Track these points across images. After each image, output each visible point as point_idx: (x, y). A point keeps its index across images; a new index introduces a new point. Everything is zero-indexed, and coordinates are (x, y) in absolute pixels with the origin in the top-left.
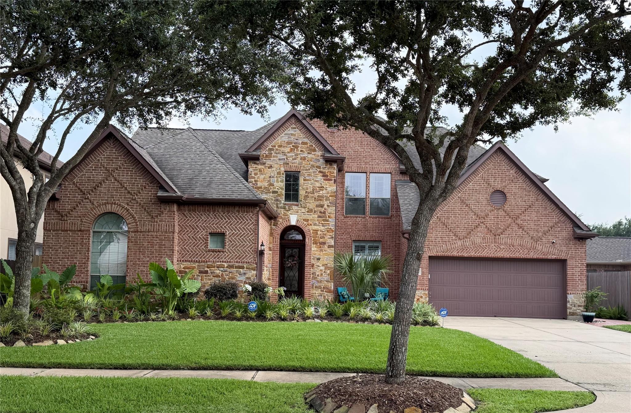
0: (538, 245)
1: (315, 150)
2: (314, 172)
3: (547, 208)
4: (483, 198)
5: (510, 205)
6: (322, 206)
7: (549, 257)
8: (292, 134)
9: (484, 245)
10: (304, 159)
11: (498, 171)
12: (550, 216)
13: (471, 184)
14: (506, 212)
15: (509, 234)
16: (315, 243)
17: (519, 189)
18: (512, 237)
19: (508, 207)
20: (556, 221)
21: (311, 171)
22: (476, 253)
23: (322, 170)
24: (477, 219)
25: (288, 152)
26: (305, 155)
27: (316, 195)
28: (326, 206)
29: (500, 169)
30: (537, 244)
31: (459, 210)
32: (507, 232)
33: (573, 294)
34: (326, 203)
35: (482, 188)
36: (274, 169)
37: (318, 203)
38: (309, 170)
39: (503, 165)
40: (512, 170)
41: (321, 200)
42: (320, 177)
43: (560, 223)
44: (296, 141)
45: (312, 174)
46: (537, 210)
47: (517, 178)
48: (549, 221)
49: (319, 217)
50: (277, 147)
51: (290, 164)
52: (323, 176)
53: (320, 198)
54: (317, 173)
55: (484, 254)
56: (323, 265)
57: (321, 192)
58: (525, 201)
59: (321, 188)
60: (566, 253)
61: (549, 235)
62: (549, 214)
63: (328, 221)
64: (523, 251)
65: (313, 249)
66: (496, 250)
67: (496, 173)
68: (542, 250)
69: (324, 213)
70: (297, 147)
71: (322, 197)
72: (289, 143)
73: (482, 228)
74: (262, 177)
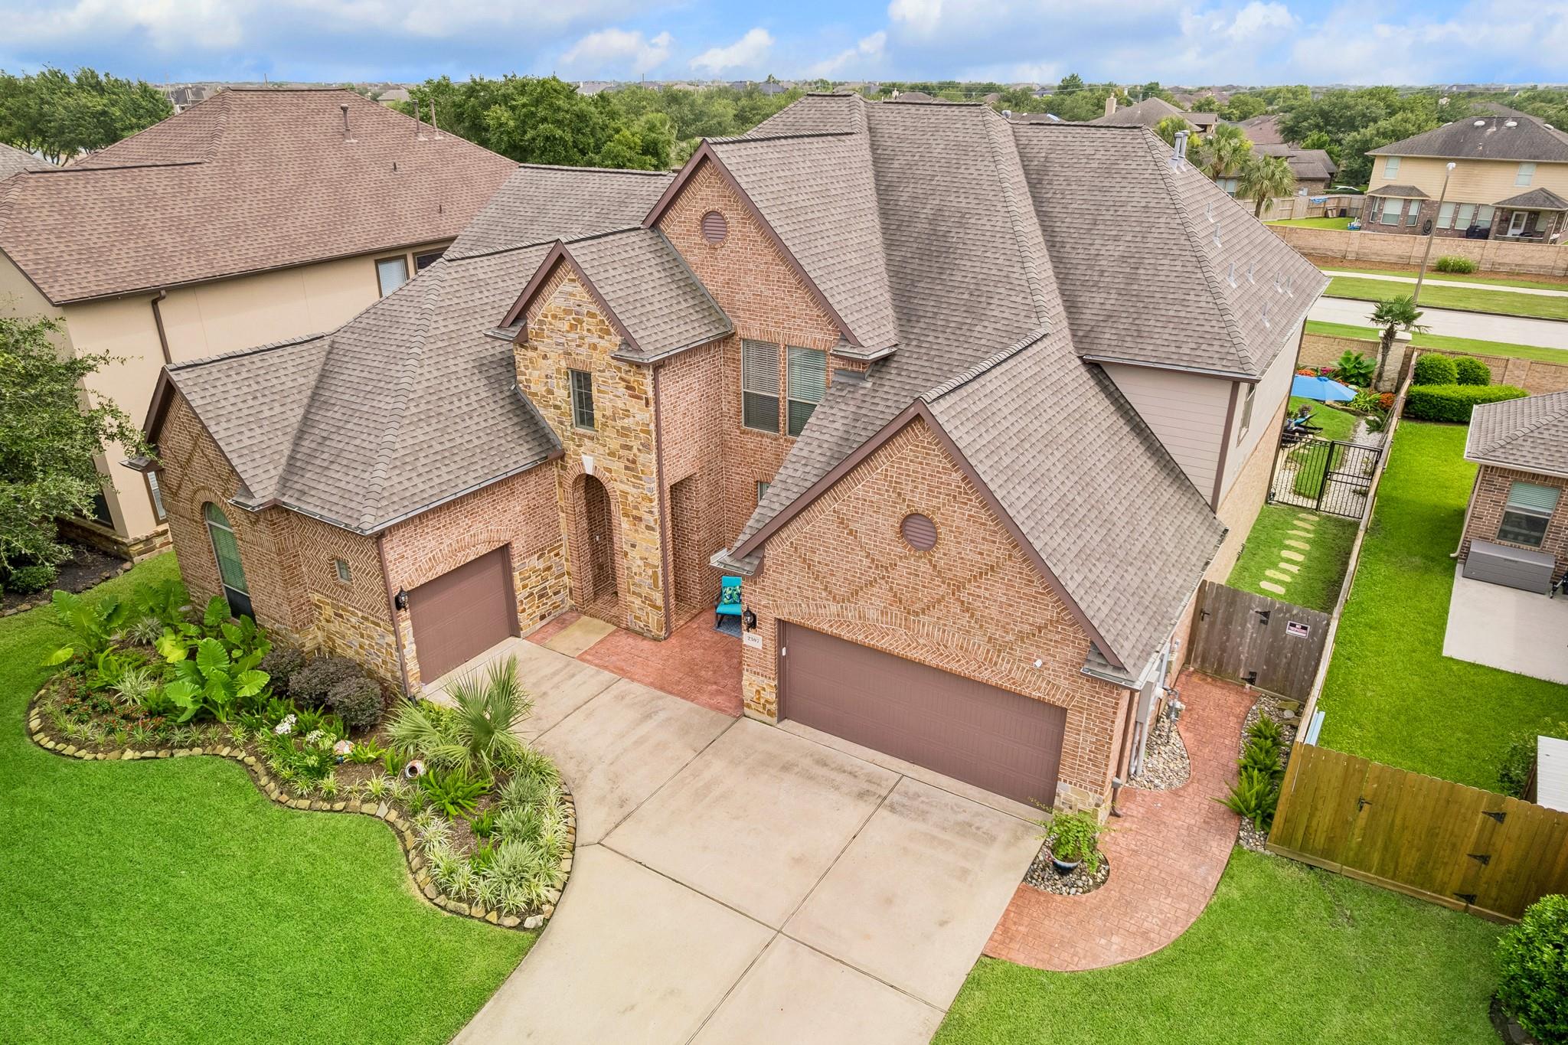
0: (1003, 660)
1: (608, 333)
2: (612, 378)
3: (1033, 582)
4: (888, 525)
5: (945, 554)
6: (630, 448)
7: (1026, 692)
8: (571, 294)
9: (884, 626)
10: (594, 347)
11: (922, 468)
12: (1038, 603)
13: (860, 486)
14: (935, 566)
16: (626, 515)
17: (968, 520)
19: (941, 558)
20: (1052, 617)
21: (607, 374)
23: (623, 375)
24: (870, 568)
25: (568, 332)
26: (596, 340)
27: (619, 423)
30: (999, 656)
32: (936, 613)
33: (1071, 783)
34: (636, 445)
36: (550, 361)
37: (622, 441)
38: (604, 371)
39: (936, 455)
40: (956, 471)
41: (627, 436)
42: (621, 389)
43: (1061, 624)
44: (577, 308)
45: (610, 381)
46: (1009, 580)
47: (966, 493)
48: (1035, 612)
49: (627, 468)
50: (550, 318)
51: (574, 356)
52: (628, 388)
53: (624, 432)
54: (617, 380)
55: (883, 644)
56: (641, 558)
57: (626, 421)
58: (982, 554)
59: (627, 413)
60: (1067, 695)
61: (1032, 645)
62: (1036, 598)
63: (640, 479)
64: (967, 663)
65: (623, 525)
66: (909, 645)
67: (917, 472)
68: (1010, 672)
69: (634, 462)
70: (581, 322)
71: (628, 429)
72: (567, 312)
73: (880, 590)
74: (536, 373)
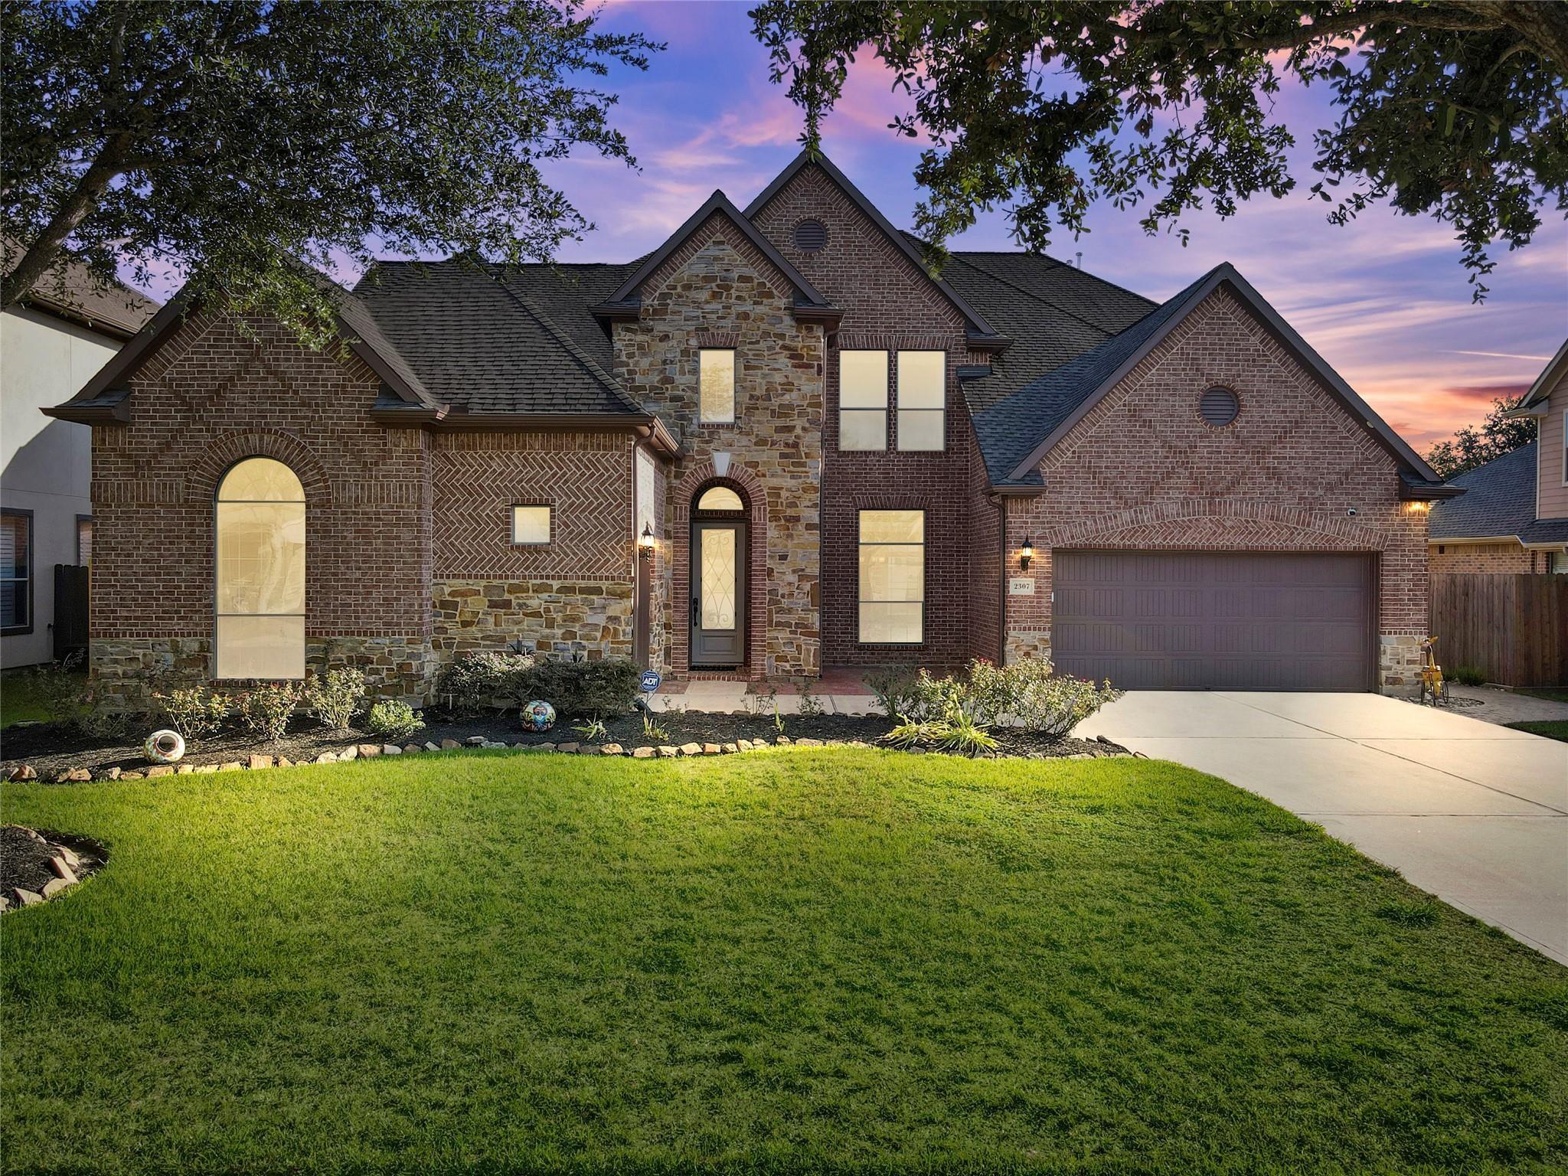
0: (1315, 518)
1: (770, 295)
2: (770, 348)
3: (1336, 428)
4: (1185, 406)
5: (1247, 422)
6: (790, 429)
7: (1341, 547)
8: (716, 259)
9: (1186, 519)
10: (746, 316)
11: (1220, 339)
12: (1343, 448)
13: (1154, 371)
14: (1238, 437)
15: (1244, 493)
16: (775, 518)
17: (1269, 381)
18: (1252, 498)
19: (1244, 427)
20: (1357, 459)
21: (763, 345)
22: (1165, 539)
23: (787, 342)
24: (1167, 457)
25: (707, 302)
26: (747, 307)
27: (775, 402)
28: (798, 431)
29: (1224, 334)
30: (1311, 515)
31: (1126, 436)
32: (1241, 488)
33: (1395, 633)
34: (799, 423)
35: (1181, 380)
36: (674, 343)
37: (780, 423)
38: (758, 342)
39: (1232, 324)
40: (1254, 335)
41: (786, 415)
42: (783, 360)
43: (1366, 464)
44: (724, 274)
45: (766, 353)
46: (1314, 432)
47: (1265, 355)
48: (1340, 458)
49: (783, 456)
50: (679, 289)
51: (712, 330)
52: (791, 357)
53: (785, 411)
54: (777, 349)
55: (1186, 540)
56: (794, 572)
57: (787, 397)
58: (1285, 412)
59: (788, 386)
60: (1381, 537)
61: (1342, 494)
62: (1339, 443)
63: (803, 465)
64: (1278, 533)
65: (769, 534)
66: (1215, 532)
67: (1215, 344)
68: (1323, 530)
69: (796, 445)
70: (728, 288)
71: (791, 407)
72: (708, 279)
73: (1182, 479)
74: (645, 363)
